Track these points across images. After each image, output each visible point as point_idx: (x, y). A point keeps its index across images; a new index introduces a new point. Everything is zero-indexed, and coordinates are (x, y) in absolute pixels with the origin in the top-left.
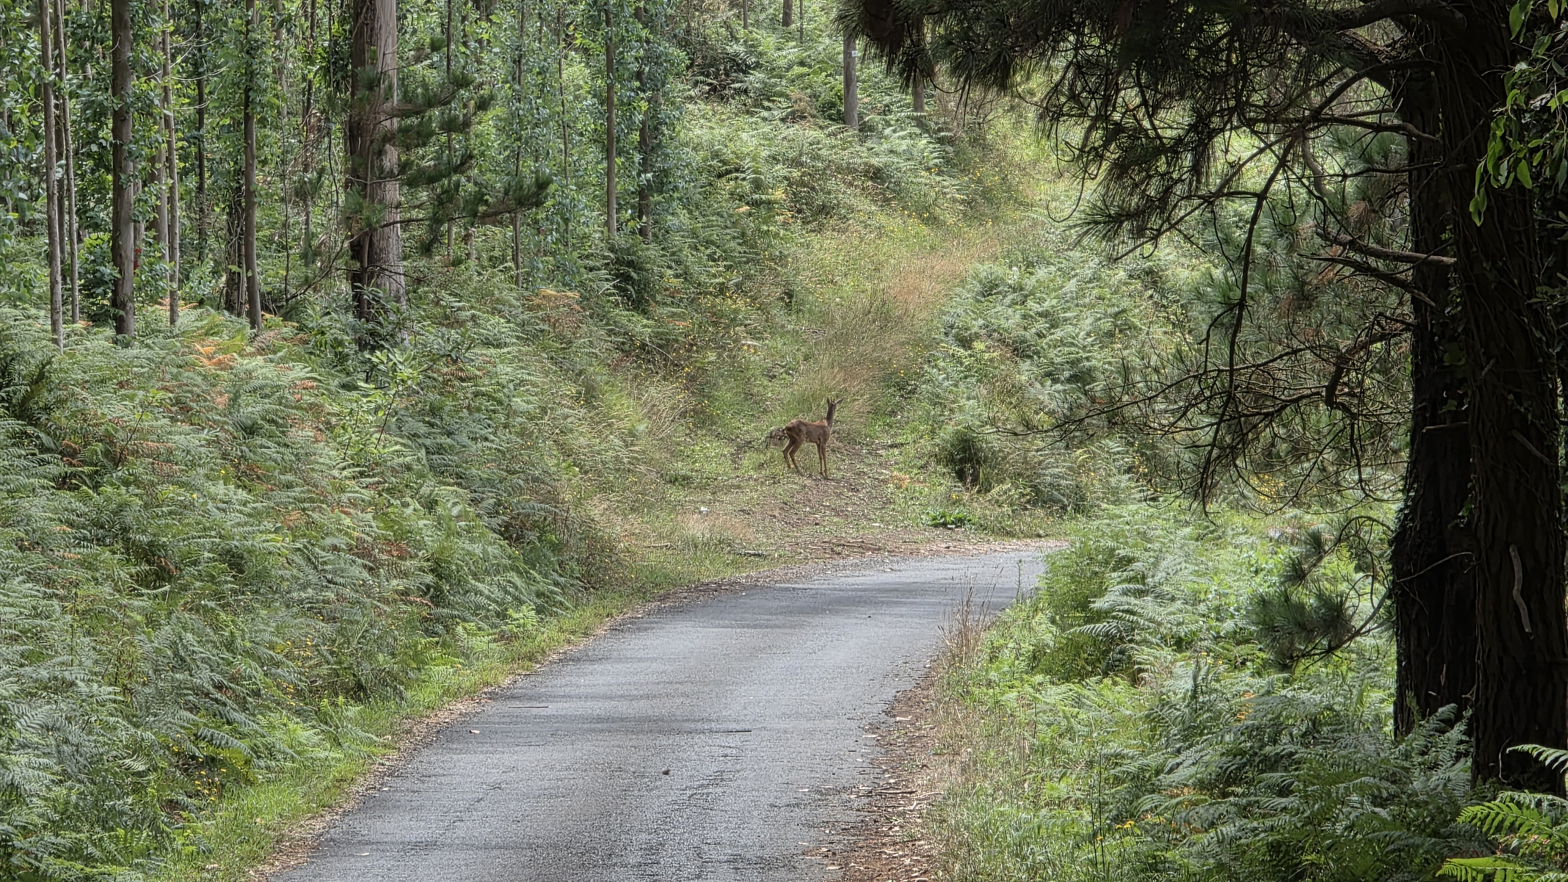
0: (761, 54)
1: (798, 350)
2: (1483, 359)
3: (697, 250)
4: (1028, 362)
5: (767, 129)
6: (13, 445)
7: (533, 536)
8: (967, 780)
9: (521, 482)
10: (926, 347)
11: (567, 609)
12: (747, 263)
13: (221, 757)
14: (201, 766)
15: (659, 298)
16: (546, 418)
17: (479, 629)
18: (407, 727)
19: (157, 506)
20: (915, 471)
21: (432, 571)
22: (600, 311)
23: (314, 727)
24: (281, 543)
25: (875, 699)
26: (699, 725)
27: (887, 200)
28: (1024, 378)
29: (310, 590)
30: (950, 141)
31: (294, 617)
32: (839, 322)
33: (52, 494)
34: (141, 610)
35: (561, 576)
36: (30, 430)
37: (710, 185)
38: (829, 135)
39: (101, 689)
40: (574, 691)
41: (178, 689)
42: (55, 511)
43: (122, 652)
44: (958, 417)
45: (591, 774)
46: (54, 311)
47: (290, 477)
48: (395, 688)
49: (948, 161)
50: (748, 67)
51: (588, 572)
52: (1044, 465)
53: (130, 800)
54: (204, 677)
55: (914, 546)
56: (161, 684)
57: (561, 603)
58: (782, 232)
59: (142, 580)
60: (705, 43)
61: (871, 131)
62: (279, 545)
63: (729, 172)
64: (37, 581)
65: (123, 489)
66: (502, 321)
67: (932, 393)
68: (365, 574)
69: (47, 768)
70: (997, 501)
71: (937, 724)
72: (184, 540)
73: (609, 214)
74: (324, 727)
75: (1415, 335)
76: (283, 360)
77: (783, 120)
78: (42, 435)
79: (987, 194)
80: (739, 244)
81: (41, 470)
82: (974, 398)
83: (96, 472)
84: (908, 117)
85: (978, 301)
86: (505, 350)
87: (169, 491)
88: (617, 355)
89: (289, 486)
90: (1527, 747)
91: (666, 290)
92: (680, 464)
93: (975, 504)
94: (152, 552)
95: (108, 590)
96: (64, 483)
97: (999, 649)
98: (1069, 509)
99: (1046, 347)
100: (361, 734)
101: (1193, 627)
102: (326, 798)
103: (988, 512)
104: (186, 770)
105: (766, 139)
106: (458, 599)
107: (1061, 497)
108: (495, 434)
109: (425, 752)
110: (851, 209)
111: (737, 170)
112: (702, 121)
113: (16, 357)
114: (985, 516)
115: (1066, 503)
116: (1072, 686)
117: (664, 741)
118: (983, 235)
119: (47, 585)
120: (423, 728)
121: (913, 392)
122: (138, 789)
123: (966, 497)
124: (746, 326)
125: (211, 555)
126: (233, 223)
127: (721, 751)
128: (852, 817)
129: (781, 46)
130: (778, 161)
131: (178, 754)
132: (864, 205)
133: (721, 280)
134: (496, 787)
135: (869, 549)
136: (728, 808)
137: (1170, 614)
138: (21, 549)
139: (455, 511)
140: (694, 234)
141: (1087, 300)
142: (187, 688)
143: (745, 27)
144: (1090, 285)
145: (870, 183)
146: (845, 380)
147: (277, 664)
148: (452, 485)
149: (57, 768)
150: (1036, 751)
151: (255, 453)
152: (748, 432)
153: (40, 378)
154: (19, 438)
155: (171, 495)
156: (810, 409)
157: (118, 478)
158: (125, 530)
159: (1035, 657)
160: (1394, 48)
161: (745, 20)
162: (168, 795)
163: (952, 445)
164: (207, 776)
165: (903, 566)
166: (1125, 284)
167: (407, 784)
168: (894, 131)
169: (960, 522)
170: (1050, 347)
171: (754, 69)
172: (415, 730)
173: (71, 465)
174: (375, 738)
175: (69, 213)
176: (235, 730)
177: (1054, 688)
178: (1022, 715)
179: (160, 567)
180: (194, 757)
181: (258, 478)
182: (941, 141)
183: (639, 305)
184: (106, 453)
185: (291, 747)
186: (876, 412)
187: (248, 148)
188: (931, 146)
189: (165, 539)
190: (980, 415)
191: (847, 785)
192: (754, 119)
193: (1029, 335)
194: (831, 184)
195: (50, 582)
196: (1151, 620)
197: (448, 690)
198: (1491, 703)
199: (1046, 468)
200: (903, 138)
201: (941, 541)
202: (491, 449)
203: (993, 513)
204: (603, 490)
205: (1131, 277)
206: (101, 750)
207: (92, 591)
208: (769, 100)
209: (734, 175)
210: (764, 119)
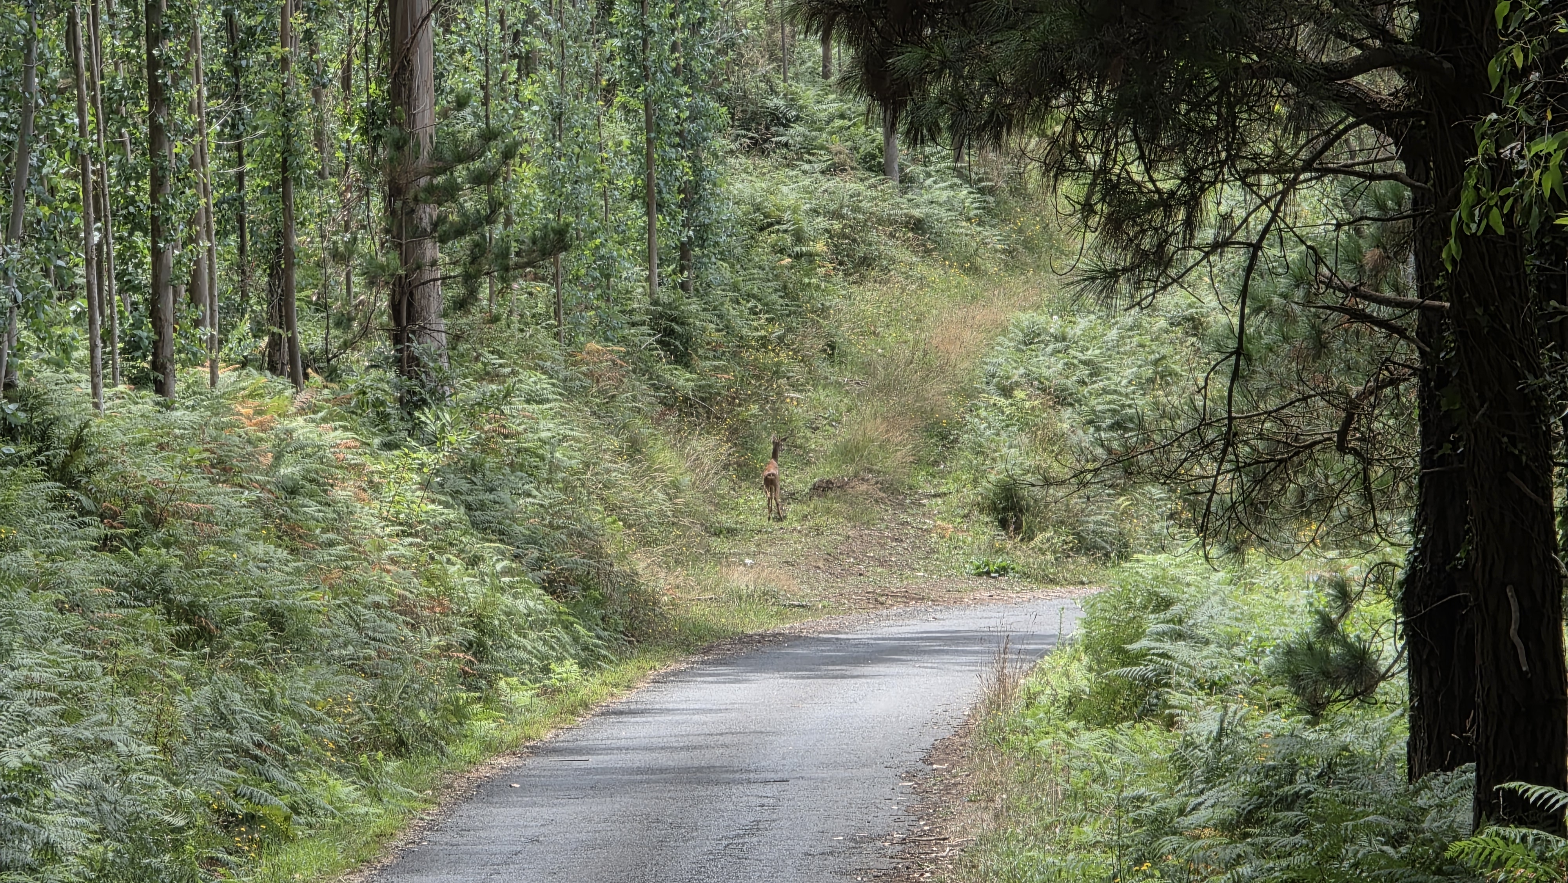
0: (801, 108)
1: (841, 401)
2: (1477, 403)
3: (738, 303)
4: (1070, 409)
5: (807, 182)
6: (54, 508)
7: (576, 591)
8: (999, 826)
9: (563, 537)
10: (968, 396)
11: (611, 662)
12: (788, 315)
13: (260, 814)
14: (241, 822)
15: (701, 352)
16: (589, 473)
17: (523, 683)
18: (447, 782)
19: (199, 567)
20: (959, 520)
21: (475, 627)
22: (643, 366)
23: (354, 783)
24: (321, 599)
25: (913, 747)
26: (737, 776)
27: (928, 252)
28: (1066, 426)
29: (350, 647)
30: (991, 191)
31: (336, 673)
32: (881, 372)
33: (93, 556)
34: (180, 669)
35: (604, 629)
36: (70, 493)
37: (752, 238)
38: (870, 187)
39: (141, 749)
40: (615, 743)
41: (217, 746)
42: (96, 573)
43: (162, 711)
44: (1000, 466)
45: (628, 826)
46: (94, 374)
47: (331, 536)
48: (436, 744)
49: (988, 210)
50: (789, 120)
51: (631, 625)
52: (1087, 512)
53: (167, 858)
54: (244, 737)
55: (958, 595)
56: (200, 742)
57: (605, 657)
58: (823, 285)
59: (182, 642)
60: (745, 97)
61: (911, 182)
62: (318, 603)
63: (771, 225)
64: (75, 643)
65: (163, 551)
66: (544, 377)
67: (975, 443)
68: (406, 631)
69: (83, 827)
70: (1040, 549)
71: (971, 772)
72: (224, 599)
73: (651, 270)
74: (364, 783)
75: (1420, 378)
76: (324, 420)
77: (823, 172)
78: (83, 498)
79: (1029, 245)
80: (781, 297)
81: (80, 532)
82: (1015, 447)
83: (136, 534)
84: (949, 168)
85: (1019, 350)
86: (548, 406)
87: (208, 551)
88: (660, 408)
89: (331, 544)
90: (1513, 785)
91: (708, 344)
92: (724, 518)
93: (1018, 553)
94: (192, 612)
95: (147, 650)
96: (105, 545)
97: (1036, 695)
98: (1113, 555)
99: (1087, 395)
100: (400, 788)
101: (1227, 672)
102: (364, 853)
103: (1031, 560)
104: (226, 827)
105: (807, 192)
106: (502, 654)
107: (1104, 544)
108: (538, 489)
109: (465, 806)
110: (892, 260)
111: (778, 223)
112: (744, 175)
113: (55, 421)
114: (1028, 564)
115: (1110, 549)
116: (1105, 731)
117: (701, 791)
118: (1025, 283)
119: (88, 647)
120: (464, 783)
121: (956, 441)
122: (177, 846)
123: (1009, 545)
124: (788, 378)
125: (251, 614)
126: (274, 284)
127: (759, 801)
128: (885, 864)
129: (820, 99)
130: (819, 214)
131: (218, 811)
132: (905, 256)
133: (763, 333)
134: (534, 840)
135: (913, 599)
136: (762, 857)
137: (1206, 658)
138: (61, 611)
139: (499, 567)
140: (735, 288)
141: (1128, 348)
142: (226, 746)
143: (785, 81)
144: (1130, 333)
145: (910, 234)
146: (887, 431)
147: (319, 721)
148: (494, 542)
149: (96, 827)
150: (1070, 796)
151: (297, 513)
152: (791, 483)
153: (78, 443)
154: (58, 502)
155: (211, 556)
156: (853, 460)
157: (159, 539)
158: (166, 591)
159: (1070, 703)
160: (1396, 97)
161: (785, 73)
162: (207, 853)
163: (994, 494)
164: (246, 833)
165: (945, 615)
166: (1167, 331)
167: (447, 838)
168: (935, 182)
169: (1003, 571)
170: (1091, 394)
171: (794, 122)
172: (455, 785)
173: (112, 527)
174: (415, 794)
175: (109, 278)
176: (275, 787)
177: (1087, 733)
178: (1058, 761)
179: (200, 627)
180: (234, 815)
181: (300, 536)
182: (981, 191)
183: (682, 359)
184: (146, 515)
185: (331, 803)
186: (919, 461)
187: (287, 209)
188: (972, 196)
189: (205, 599)
190: (1022, 464)
191: (881, 833)
192: (795, 173)
193: (1070, 383)
194: (873, 236)
195: (91, 643)
196: (1184, 664)
197: (490, 744)
198: (1491, 740)
199: (1089, 516)
200: (943, 189)
201: (983, 589)
202: (534, 504)
203: (1035, 561)
204: (647, 544)
205: (1172, 324)
206: (139, 809)
207: (133, 652)
208: (810, 154)
209: (777, 227)
210: (805, 172)
